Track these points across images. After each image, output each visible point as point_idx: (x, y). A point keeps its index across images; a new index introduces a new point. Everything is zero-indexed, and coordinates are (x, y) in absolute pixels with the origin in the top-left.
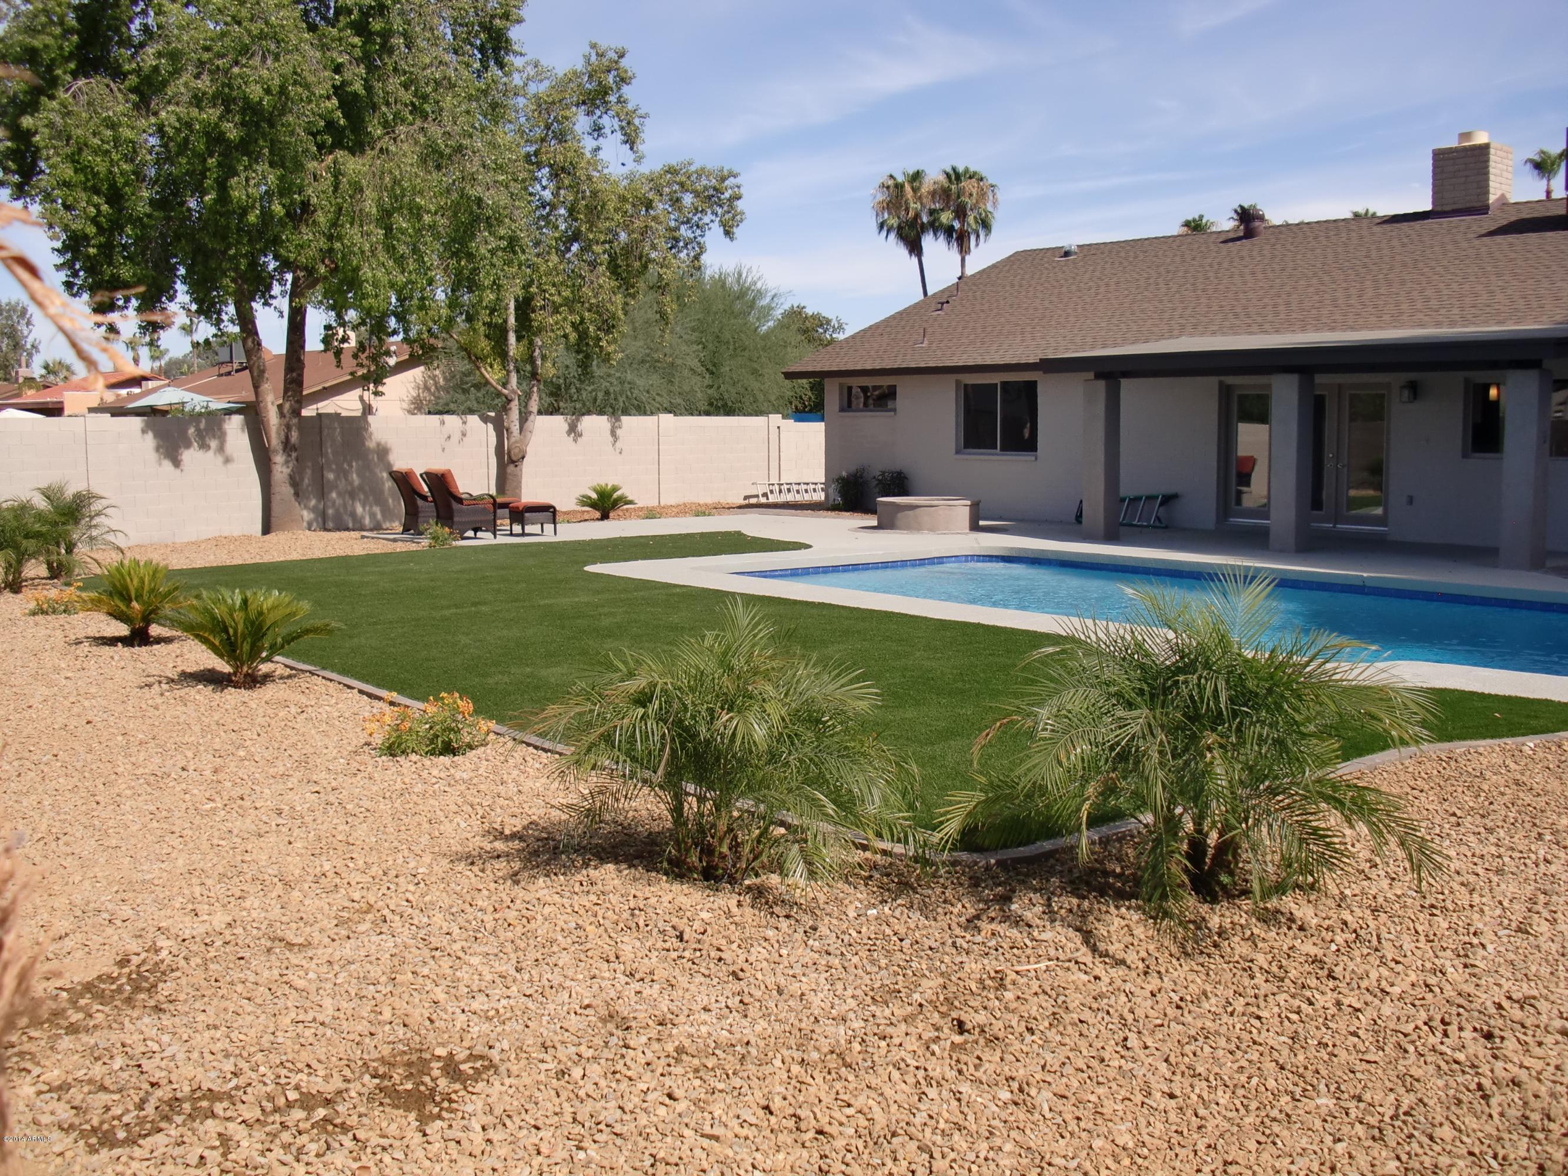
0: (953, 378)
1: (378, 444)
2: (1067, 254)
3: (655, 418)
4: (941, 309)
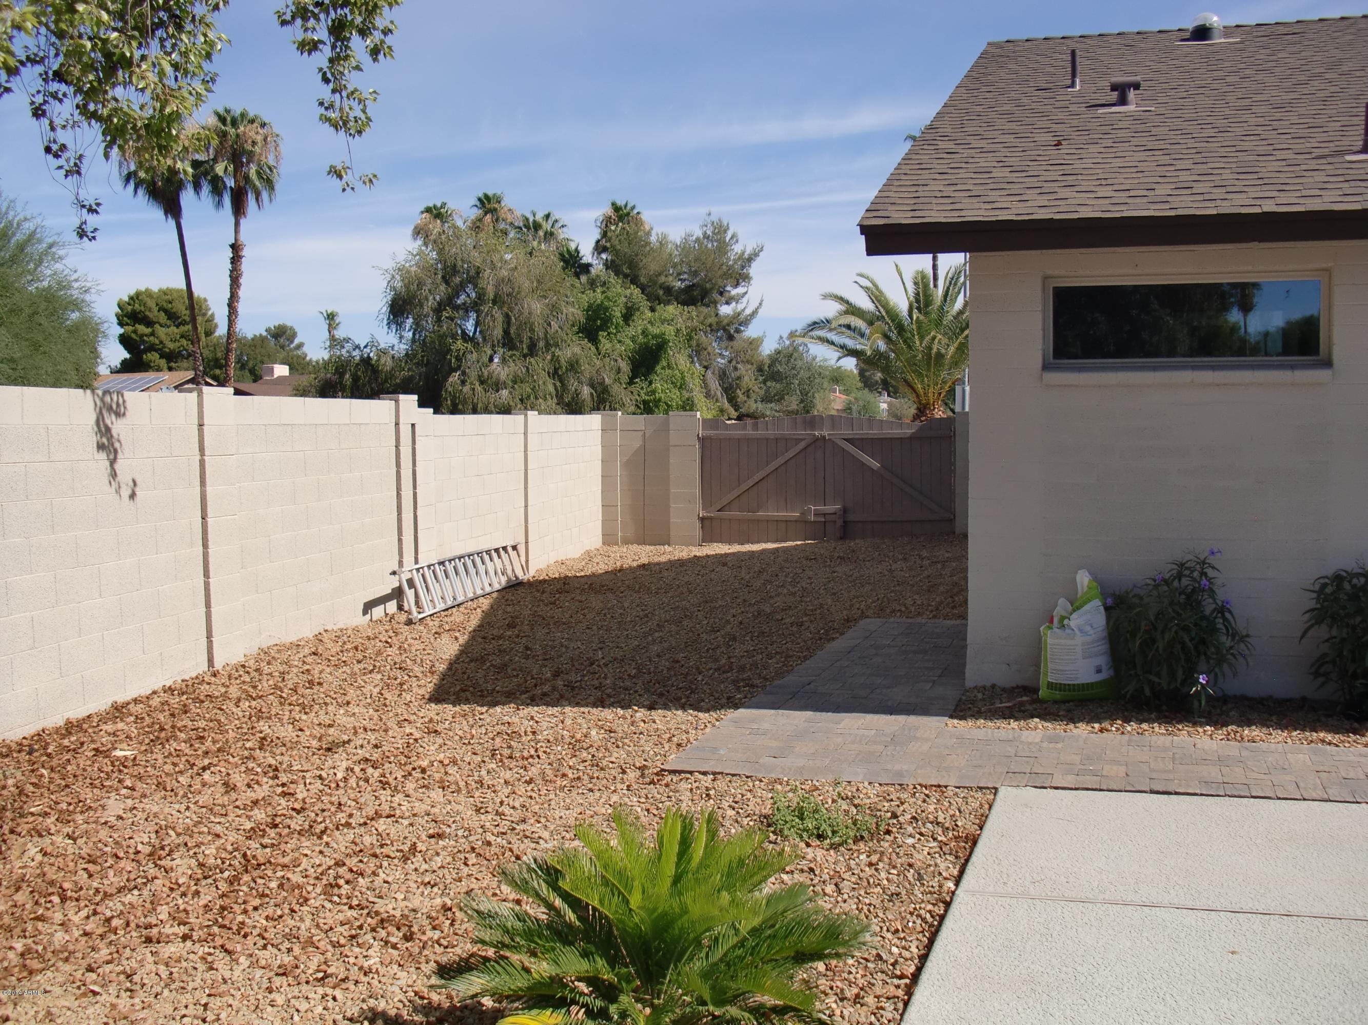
4: (1123, 101)
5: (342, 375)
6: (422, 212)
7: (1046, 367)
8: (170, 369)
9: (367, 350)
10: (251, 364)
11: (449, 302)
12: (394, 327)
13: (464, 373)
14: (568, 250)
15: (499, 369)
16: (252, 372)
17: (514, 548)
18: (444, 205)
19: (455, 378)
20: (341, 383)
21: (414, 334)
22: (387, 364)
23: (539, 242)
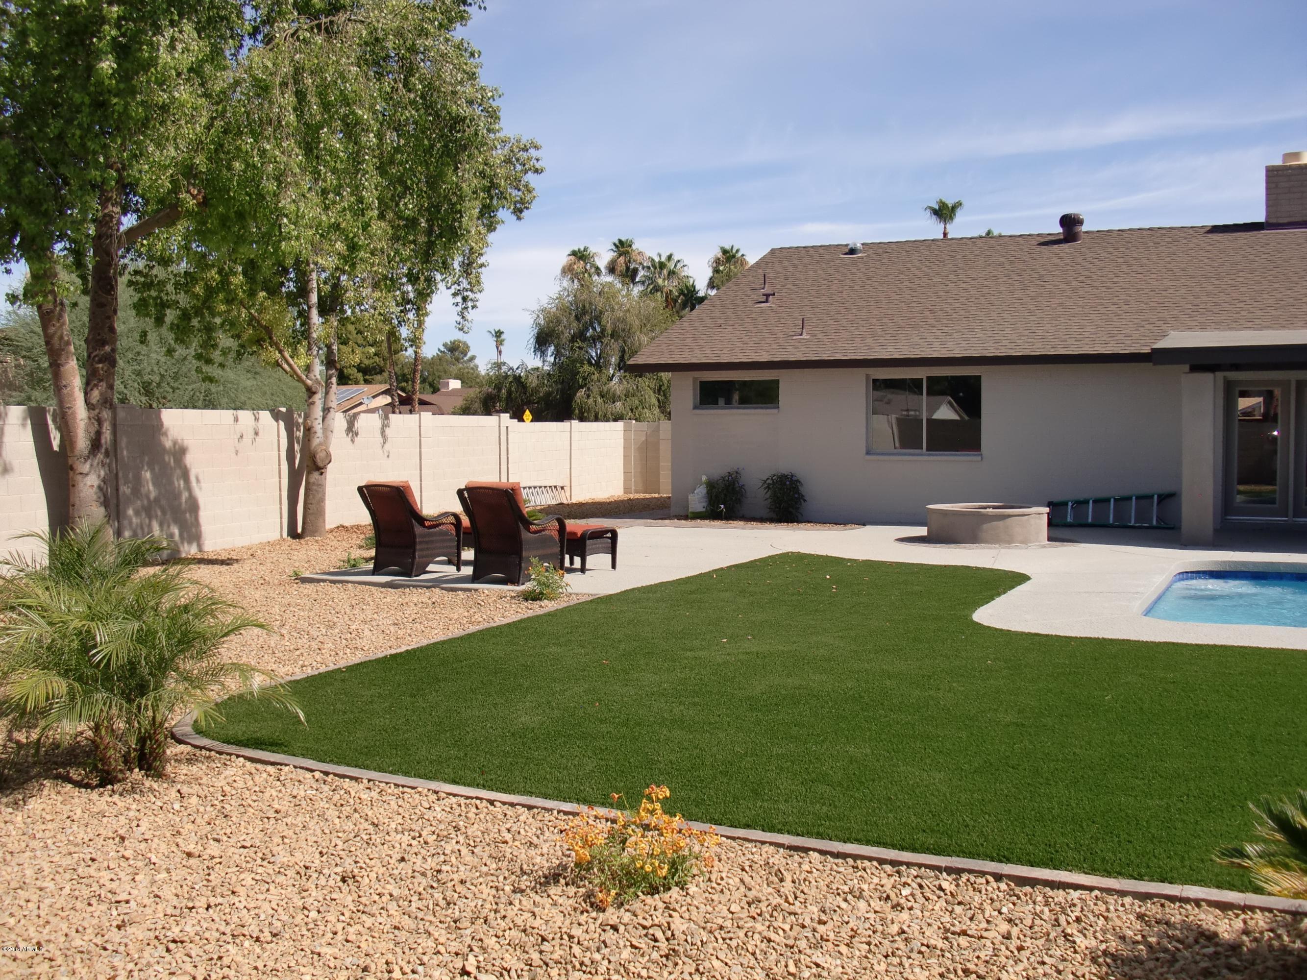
0: (862, 372)
1: (175, 443)
2: (852, 251)
3: (414, 417)
4: (767, 301)
5: (500, 390)
6: (569, 255)
7: (695, 408)
8: (366, 382)
9: (519, 371)
10: (430, 379)
11: (580, 335)
12: (539, 354)
13: (589, 389)
14: (687, 287)
15: (616, 385)
16: (431, 385)
17: (562, 488)
18: (586, 249)
19: (581, 393)
20: (499, 396)
21: (555, 358)
22: (533, 382)
23: (664, 280)
